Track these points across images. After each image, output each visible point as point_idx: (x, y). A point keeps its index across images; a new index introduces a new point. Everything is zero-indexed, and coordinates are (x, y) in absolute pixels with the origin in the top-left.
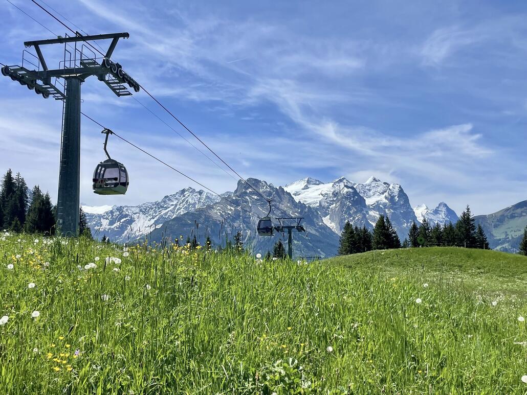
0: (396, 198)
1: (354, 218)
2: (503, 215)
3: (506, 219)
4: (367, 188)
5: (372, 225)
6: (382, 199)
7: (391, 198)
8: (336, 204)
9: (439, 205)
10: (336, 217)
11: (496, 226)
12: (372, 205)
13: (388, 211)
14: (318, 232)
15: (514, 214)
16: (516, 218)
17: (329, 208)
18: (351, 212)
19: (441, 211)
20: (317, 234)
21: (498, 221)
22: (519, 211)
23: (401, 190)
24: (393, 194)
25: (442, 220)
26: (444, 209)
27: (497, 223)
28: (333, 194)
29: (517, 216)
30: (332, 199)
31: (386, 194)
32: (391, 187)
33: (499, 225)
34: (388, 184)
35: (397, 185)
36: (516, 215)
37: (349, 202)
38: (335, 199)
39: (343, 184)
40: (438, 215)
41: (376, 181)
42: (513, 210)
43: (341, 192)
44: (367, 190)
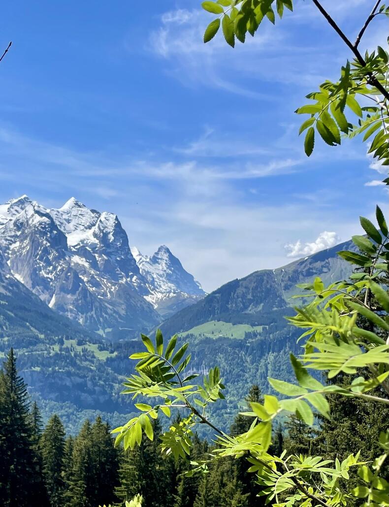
0: (111, 238)
1: (55, 268)
2: (297, 271)
3: (301, 277)
4: (65, 216)
5: (83, 280)
6: (89, 237)
7: (103, 237)
8: (22, 241)
9: (160, 250)
10: (23, 265)
11: (287, 288)
12: (74, 247)
13: (99, 257)
14: (10, 291)
15: (312, 269)
16: (315, 275)
17: (9, 249)
18: (51, 257)
19: (161, 259)
20: (8, 294)
21: (289, 279)
22: (318, 264)
23: (118, 225)
24: (106, 229)
25: (161, 273)
26: (165, 257)
27: (289, 283)
28: (15, 224)
29: (316, 273)
30: (13, 234)
31: (95, 229)
32: (102, 218)
33: (291, 286)
34: (98, 213)
35: (111, 215)
36: (314, 271)
37: (47, 240)
38: (19, 233)
39: (32, 208)
40: (157, 264)
41: (80, 206)
42: (310, 263)
43: (30, 222)
44: (64, 222)
